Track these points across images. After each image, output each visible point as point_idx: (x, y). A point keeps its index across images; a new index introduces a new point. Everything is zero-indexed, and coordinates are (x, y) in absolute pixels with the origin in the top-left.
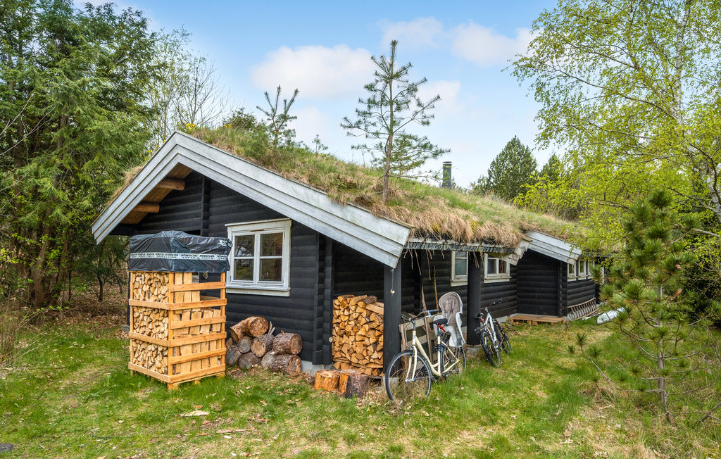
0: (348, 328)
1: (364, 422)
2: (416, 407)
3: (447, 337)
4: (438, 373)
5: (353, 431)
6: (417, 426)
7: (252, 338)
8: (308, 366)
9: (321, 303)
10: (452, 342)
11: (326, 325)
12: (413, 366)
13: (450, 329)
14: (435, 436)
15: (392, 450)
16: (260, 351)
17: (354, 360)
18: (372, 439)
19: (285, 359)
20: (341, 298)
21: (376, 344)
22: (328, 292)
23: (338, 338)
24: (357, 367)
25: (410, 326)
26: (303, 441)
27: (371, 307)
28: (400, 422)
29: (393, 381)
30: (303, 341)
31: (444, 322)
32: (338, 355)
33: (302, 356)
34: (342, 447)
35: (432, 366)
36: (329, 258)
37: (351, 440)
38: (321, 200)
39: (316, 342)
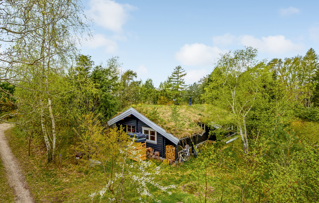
0: (169, 152)
1: (172, 169)
2: (181, 167)
3: (186, 154)
4: (185, 161)
5: (171, 171)
6: (181, 170)
7: (150, 152)
8: (161, 158)
9: (163, 147)
10: (187, 155)
11: (165, 151)
12: (180, 159)
13: (187, 152)
14: (183, 172)
15: (177, 174)
16: (152, 155)
17: (170, 157)
18: (174, 172)
19: (157, 157)
20: (167, 146)
21: (174, 155)
22: (165, 145)
23: (167, 153)
24: (170, 159)
25: (179, 152)
26: (164, 172)
27: (173, 148)
28: (178, 170)
29: (177, 162)
30: (160, 153)
31: (186, 151)
32: (167, 156)
33: (160, 156)
34: (170, 173)
35: (184, 159)
36: (165, 140)
37: (171, 172)
38: (164, 131)
39: (163, 154)
